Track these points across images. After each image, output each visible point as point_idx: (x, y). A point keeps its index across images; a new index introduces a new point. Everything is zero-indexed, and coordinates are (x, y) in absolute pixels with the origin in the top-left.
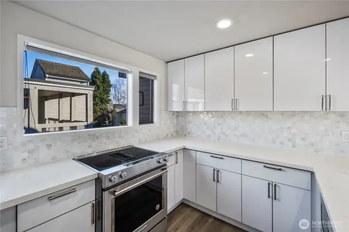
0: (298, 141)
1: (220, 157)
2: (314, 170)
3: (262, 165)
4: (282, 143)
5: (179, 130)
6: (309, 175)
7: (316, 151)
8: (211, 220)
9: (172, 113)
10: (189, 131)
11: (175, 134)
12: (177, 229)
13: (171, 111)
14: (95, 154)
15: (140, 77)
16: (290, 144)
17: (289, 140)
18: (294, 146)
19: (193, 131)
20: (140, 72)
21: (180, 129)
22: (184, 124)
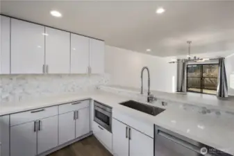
1: (41, 109)
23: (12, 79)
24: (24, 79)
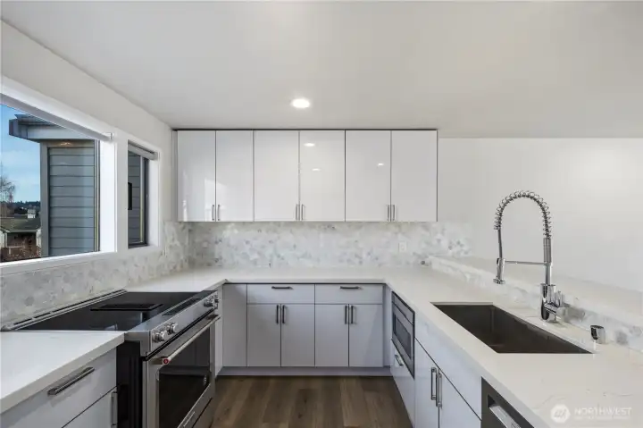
0: (364, 256)
1: (286, 286)
2: (386, 282)
3: (339, 286)
4: (349, 261)
5: (195, 256)
6: (381, 288)
7: (380, 265)
8: (272, 382)
9: (182, 225)
10: (217, 257)
11: (186, 265)
12: (228, 410)
13: (180, 222)
14: (34, 319)
15: (129, 152)
16: (357, 260)
17: (357, 256)
18: (361, 262)
19: (224, 256)
20: (130, 143)
21: (198, 254)
22: (205, 245)
23: (260, 231)
24: (275, 231)
